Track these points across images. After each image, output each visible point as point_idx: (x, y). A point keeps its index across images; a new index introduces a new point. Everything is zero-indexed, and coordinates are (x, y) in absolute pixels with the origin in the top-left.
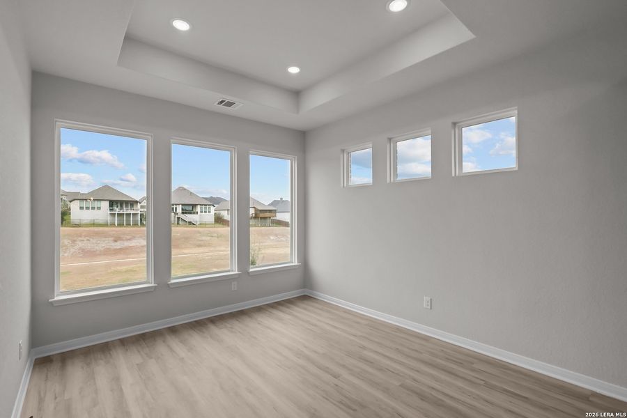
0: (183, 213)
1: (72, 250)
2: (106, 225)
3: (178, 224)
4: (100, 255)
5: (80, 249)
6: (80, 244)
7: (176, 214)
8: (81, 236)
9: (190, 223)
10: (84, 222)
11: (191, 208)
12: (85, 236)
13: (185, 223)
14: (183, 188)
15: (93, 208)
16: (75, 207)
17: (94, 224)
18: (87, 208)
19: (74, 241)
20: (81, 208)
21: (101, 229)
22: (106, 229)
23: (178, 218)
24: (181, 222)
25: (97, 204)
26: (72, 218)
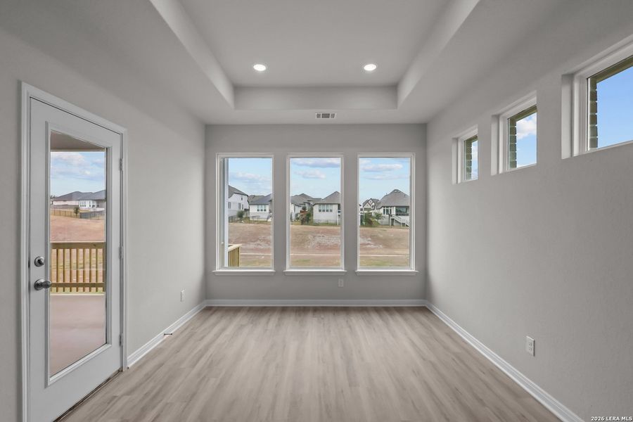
0: (397, 215)
1: (313, 244)
2: (335, 225)
3: (392, 225)
4: (330, 249)
5: (318, 243)
6: (318, 239)
7: (390, 215)
8: (319, 233)
9: (404, 224)
10: (322, 222)
11: (404, 210)
12: (322, 233)
13: (398, 224)
14: (397, 190)
15: (327, 211)
16: (316, 209)
17: (327, 224)
18: (324, 211)
19: (314, 237)
20: (320, 211)
21: (332, 228)
22: (335, 228)
23: (393, 220)
24: (395, 224)
25: (330, 207)
26: (314, 218)
